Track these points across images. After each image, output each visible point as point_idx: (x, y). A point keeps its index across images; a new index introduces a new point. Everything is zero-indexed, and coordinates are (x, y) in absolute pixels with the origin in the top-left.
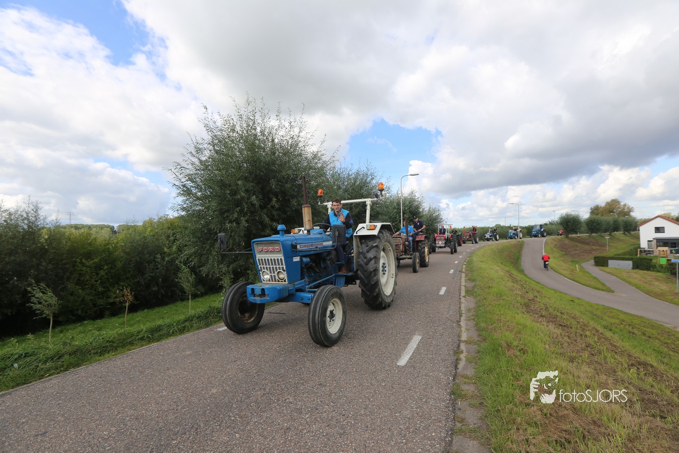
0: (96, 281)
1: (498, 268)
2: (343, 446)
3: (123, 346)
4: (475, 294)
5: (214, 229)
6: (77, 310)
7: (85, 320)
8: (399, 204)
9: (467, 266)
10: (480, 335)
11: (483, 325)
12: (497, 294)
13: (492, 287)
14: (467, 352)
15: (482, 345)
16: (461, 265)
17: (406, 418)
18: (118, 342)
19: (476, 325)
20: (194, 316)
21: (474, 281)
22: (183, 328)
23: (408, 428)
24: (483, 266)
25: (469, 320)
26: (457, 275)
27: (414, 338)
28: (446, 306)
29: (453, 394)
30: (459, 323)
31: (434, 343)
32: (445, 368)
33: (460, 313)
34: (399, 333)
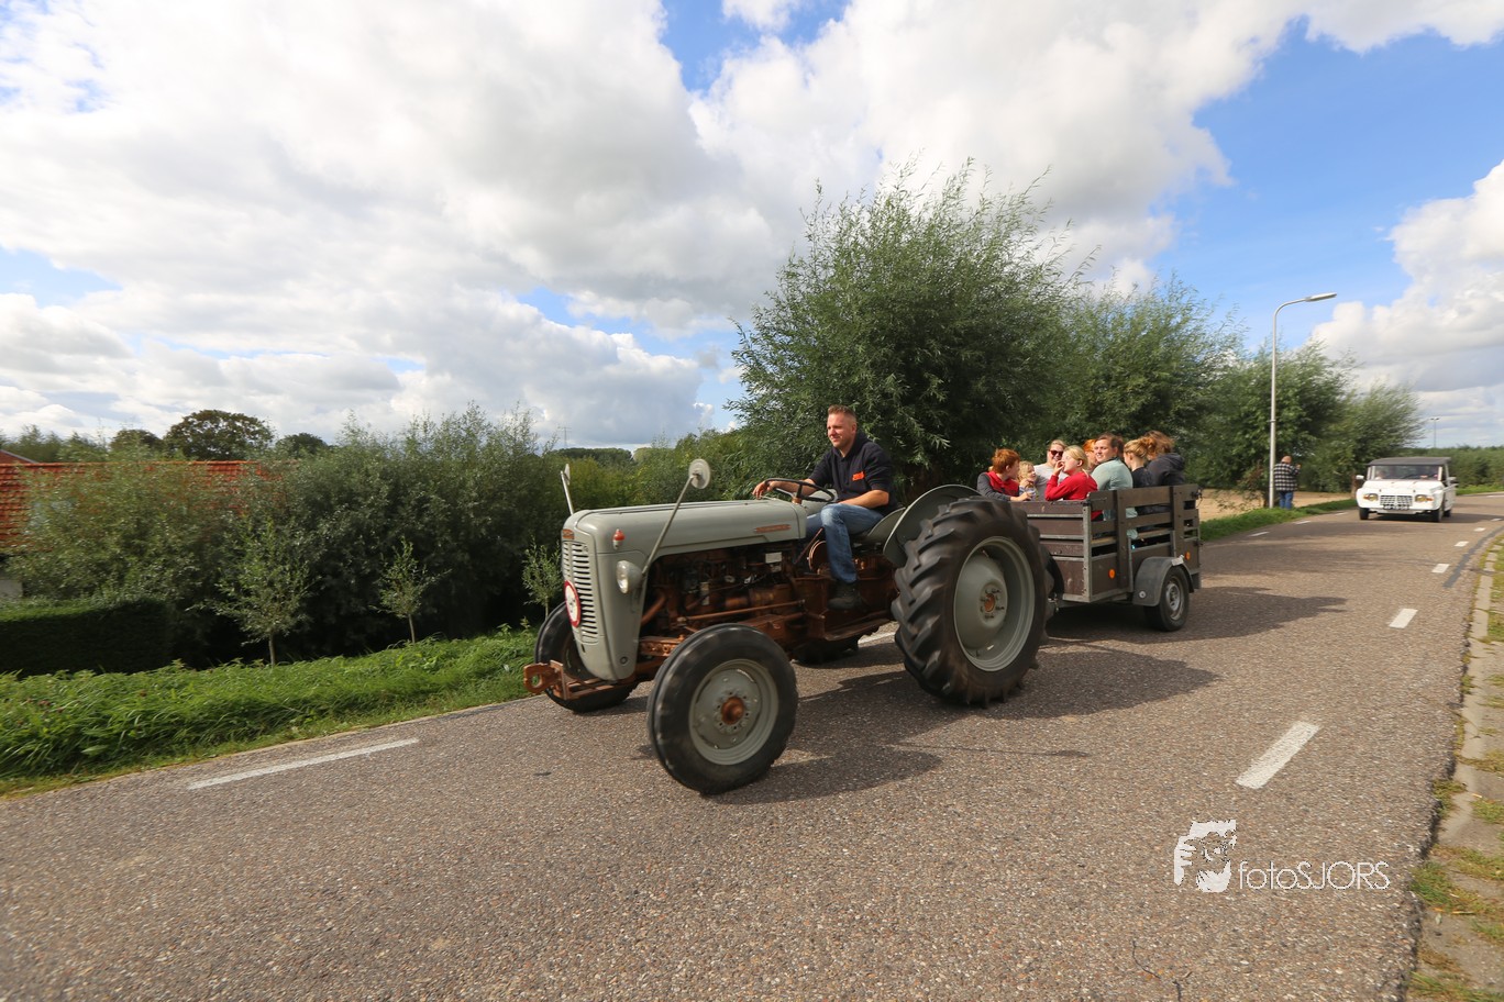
2: (1077, 930)
14: (1480, 793)
16: (1480, 551)
23: (1258, 936)
25: (1495, 707)
26: (1460, 578)
27: (1294, 728)
28: (1412, 659)
29: (1417, 890)
30: (1457, 711)
31: (1361, 749)
32: (1394, 818)
33: (1462, 684)
34: (1248, 710)
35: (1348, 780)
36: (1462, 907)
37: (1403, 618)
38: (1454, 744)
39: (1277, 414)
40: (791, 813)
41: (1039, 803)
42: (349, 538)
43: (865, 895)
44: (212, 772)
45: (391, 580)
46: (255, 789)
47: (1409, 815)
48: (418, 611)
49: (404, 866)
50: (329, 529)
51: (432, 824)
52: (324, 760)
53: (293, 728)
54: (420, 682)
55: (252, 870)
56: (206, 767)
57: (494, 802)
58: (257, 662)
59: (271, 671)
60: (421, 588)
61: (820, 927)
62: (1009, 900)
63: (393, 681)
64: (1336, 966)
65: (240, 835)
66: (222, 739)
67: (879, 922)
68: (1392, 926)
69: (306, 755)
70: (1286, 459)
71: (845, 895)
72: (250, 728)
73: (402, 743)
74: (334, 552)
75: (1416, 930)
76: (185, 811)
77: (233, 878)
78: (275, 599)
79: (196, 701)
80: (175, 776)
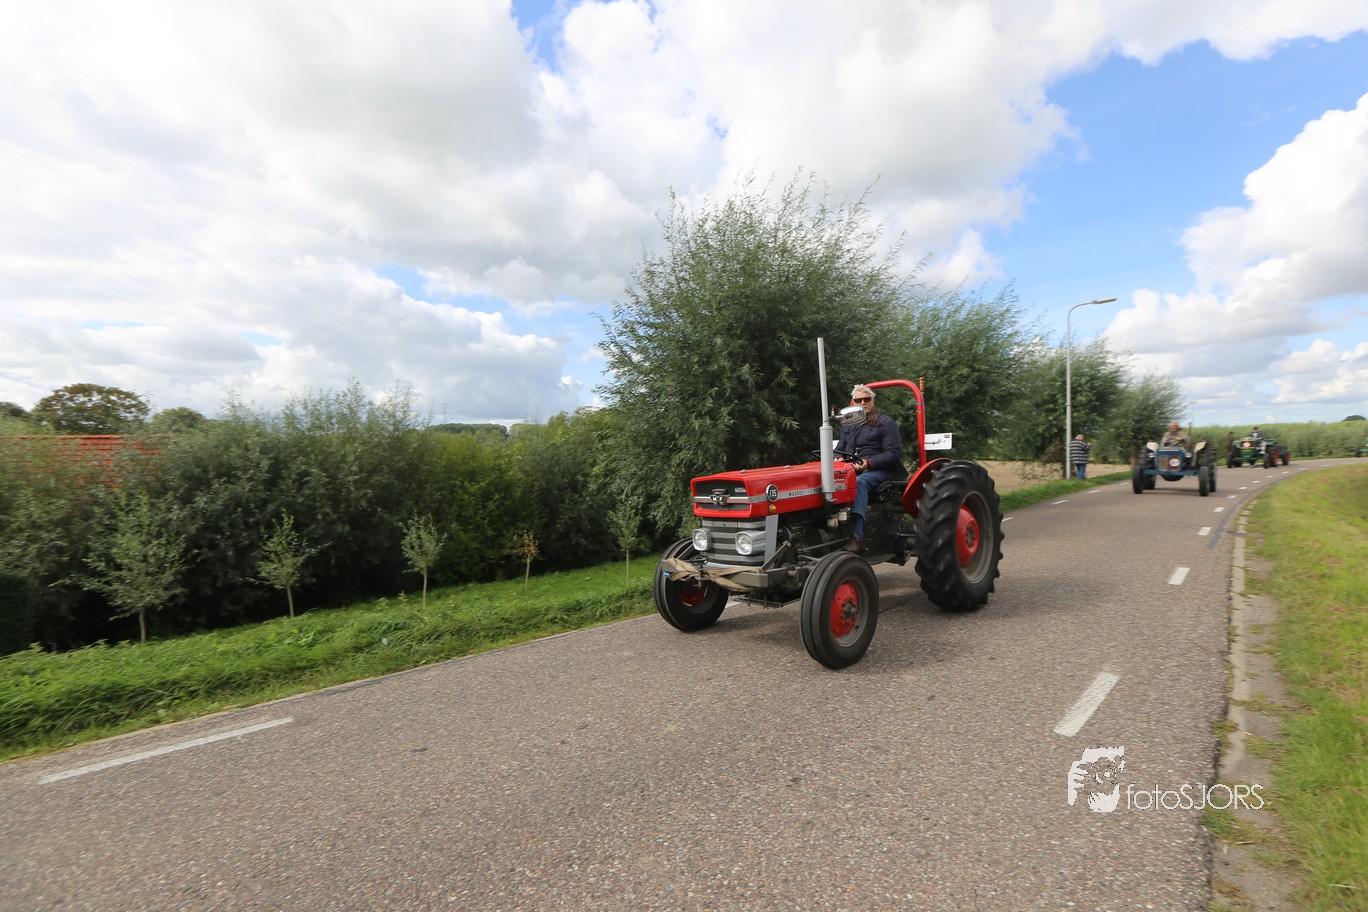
0: (484, 519)
1: (1351, 529)
2: (925, 882)
3: (526, 629)
4: (1275, 591)
5: (670, 430)
6: (459, 564)
7: (470, 581)
8: (1063, 373)
9: (1252, 519)
10: (1290, 694)
11: (1301, 669)
12: (1349, 595)
13: (1331, 577)
14: (1249, 731)
15: (1297, 718)
16: (1234, 516)
17: (1078, 854)
18: (517, 622)
19: (1279, 667)
20: (636, 590)
21: (1271, 557)
22: (617, 609)
23: (1080, 877)
24: (1303, 521)
25: (1256, 653)
26: (1221, 540)
27: (1099, 678)
28: (1188, 613)
29: (1207, 824)
30: (1226, 658)
31: (1153, 695)
32: (1184, 759)
33: (1229, 634)
34: (1060, 663)
35: (1145, 725)
36: (1241, 837)
37: (1179, 576)
38: (1226, 688)
39: (1073, 399)
40: (661, 780)
41: (887, 759)
42: (227, 510)
43: (732, 860)
44: (68, 764)
45: (270, 552)
46: (115, 780)
47: (1195, 755)
48: (296, 581)
49: (274, 856)
50: (206, 503)
51: (304, 808)
52: (192, 745)
53: (162, 712)
54: (296, 658)
55: (107, 872)
56: (62, 756)
57: (370, 782)
58: (124, 643)
59: (138, 653)
60: (301, 560)
61: (691, 894)
62: (864, 856)
63: (268, 658)
64: (1146, 901)
65: (96, 832)
66: (80, 726)
67: (746, 886)
68: (1189, 860)
69: (173, 740)
70: (1079, 437)
71: (714, 860)
72: (113, 713)
73: (275, 723)
74: (212, 524)
75: (1209, 862)
76: (34, 809)
77: (86, 881)
78: (148, 574)
79: (54, 687)
80: (25, 770)
